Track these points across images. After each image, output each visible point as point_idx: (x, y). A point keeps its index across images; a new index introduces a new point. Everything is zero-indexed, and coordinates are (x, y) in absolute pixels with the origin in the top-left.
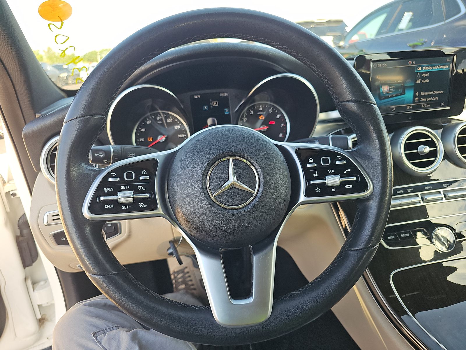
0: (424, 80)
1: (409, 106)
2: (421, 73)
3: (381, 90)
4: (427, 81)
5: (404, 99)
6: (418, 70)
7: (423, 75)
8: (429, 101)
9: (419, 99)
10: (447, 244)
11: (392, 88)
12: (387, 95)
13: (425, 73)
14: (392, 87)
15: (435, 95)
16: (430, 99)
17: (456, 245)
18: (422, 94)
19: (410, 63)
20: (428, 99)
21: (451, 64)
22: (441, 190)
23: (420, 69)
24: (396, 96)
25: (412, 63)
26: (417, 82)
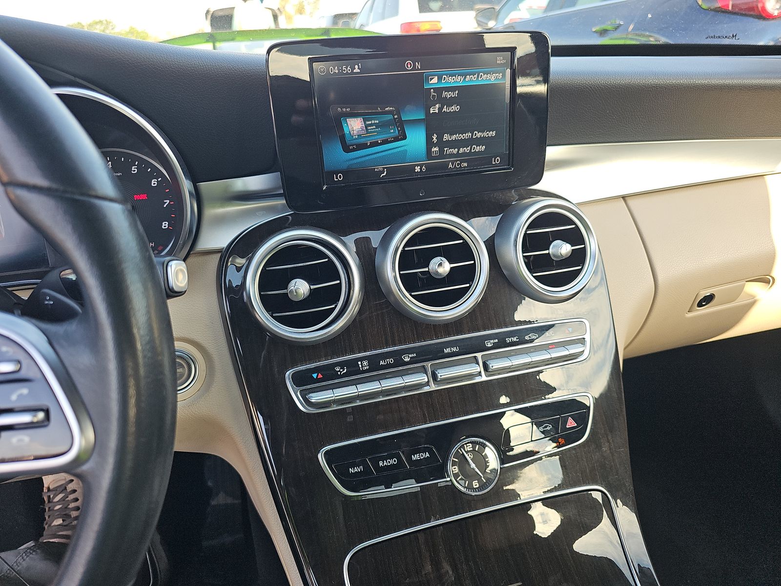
0: (449, 106)
1: (418, 165)
2: (439, 91)
3: (345, 129)
4: (455, 108)
5: (406, 150)
6: (432, 82)
7: (444, 94)
8: (464, 154)
9: (441, 150)
10: (482, 476)
11: (371, 125)
12: (362, 141)
13: (448, 89)
14: (373, 122)
15: (479, 141)
16: (467, 150)
17: (501, 477)
18: (446, 137)
19: (409, 66)
20: (461, 150)
21: (508, 71)
22: (479, 355)
23: (435, 80)
24: (385, 142)
25: (414, 65)
26: (431, 112)
